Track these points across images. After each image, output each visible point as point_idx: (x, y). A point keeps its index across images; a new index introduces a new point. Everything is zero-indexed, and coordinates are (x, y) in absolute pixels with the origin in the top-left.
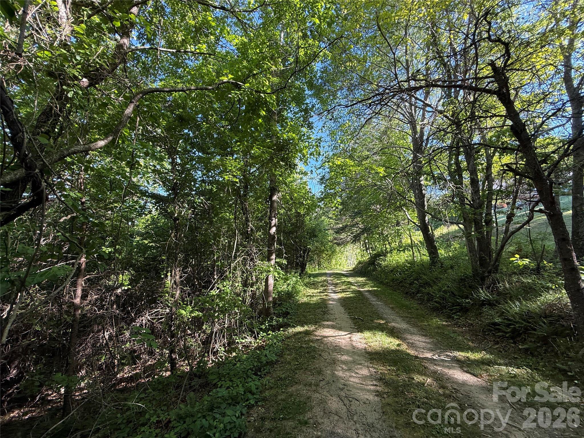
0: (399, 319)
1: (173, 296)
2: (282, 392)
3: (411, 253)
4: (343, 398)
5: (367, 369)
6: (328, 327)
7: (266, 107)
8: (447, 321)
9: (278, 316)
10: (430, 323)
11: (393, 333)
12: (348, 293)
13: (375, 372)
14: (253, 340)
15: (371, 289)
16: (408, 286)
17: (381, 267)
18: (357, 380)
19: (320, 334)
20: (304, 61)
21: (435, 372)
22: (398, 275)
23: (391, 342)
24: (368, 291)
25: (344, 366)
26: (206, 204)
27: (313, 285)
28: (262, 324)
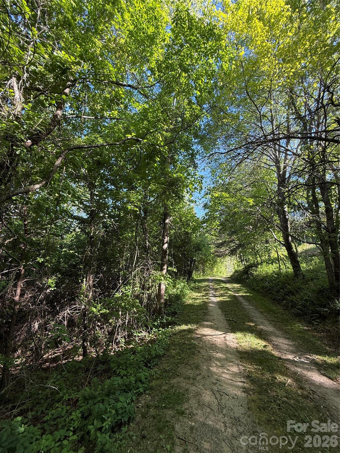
0: (266, 322)
1: (87, 296)
2: (166, 383)
3: (278, 265)
4: (215, 392)
5: (237, 366)
6: (207, 326)
7: (160, 155)
8: (307, 327)
9: (168, 315)
10: (293, 327)
11: (261, 335)
12: (225, 297)
13: (244, 370)
14: (147, 334)
15: (244, 294)
16: (275, 293)
17: (253, 276)
18: (228, 376)
19: (200, 333)
20: (189, 120)
21: (295, 373)
22: (267, 284)
23: (259, 343)
24: (242, 296)
25: (218, 363)
26: (115, 225)
27: (197, 289)
28: (155, 321)
